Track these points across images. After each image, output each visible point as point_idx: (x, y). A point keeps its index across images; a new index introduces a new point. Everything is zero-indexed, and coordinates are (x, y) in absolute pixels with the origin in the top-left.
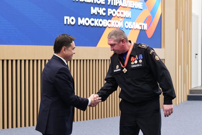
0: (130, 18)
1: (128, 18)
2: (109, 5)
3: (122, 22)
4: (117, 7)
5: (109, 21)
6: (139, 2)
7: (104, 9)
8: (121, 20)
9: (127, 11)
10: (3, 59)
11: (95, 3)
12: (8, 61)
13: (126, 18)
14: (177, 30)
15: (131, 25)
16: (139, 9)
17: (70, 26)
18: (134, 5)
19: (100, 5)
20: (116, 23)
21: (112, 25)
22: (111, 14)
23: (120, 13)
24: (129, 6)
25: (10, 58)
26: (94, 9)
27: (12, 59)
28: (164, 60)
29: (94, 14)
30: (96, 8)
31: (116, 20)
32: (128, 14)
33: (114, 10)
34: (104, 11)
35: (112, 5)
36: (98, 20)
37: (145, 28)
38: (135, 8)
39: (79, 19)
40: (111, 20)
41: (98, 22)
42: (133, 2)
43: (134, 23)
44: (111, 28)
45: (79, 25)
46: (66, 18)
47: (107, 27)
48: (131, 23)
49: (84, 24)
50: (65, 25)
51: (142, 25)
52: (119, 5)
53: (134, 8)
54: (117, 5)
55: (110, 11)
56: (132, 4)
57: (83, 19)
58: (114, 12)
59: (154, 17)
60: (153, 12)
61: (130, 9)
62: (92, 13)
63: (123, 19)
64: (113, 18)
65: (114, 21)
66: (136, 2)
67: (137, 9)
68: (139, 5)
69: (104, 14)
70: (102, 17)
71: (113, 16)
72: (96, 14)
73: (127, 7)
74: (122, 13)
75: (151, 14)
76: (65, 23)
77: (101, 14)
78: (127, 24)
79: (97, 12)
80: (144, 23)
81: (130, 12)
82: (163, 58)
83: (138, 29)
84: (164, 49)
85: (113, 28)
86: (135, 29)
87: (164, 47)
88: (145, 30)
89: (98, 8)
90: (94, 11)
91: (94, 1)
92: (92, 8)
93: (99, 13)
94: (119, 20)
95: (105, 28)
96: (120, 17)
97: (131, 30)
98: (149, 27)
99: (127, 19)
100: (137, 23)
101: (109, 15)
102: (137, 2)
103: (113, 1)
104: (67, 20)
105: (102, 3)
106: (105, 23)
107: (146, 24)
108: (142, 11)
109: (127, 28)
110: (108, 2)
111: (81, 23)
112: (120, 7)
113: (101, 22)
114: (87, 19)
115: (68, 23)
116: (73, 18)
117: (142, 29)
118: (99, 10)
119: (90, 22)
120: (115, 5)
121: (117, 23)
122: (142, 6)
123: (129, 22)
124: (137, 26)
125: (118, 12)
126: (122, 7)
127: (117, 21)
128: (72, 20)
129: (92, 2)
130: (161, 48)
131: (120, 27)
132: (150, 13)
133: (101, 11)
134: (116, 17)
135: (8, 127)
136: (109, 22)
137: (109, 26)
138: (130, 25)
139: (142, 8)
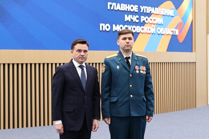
0: (162, 25)
1: (160, 24)
2: (142, 13)
3: (154, 28)
4: (149, 15)
5: (142, 27)
6: (170, 10)
7: (137, 17)
8: (153, 26)
9: (159, 18)
10: (44, 63)
11: (129, 11)
12: (48, 64)
13: (158, 24)
14: (208, 35)
15: (163, 31)
16: (170, 16)
17: (105, 32)
18: (166, 12)
19: (133, 13)
20: (148, 29)
21: (145, 31)
22: (144, 21)
23: (153, 20)
24: (161, 14)
25: (50, 62)
26: (128, 16)
27: (51, 63)
28: (195, 62)
29: (128, 21)
30: (129, 16)
31: (148, 27)
32: (159, 20)
33: (147, 17)
34: (137, 19)
35: (145, 13)
36: (131, 26)
37: (177, 33)
38: (167, 16)
39: (114, 25)
40: (144, 26)
41: (131, 29)
42: (165, 10)
43: (166, 29)
44: (144, 34)
45: (114, 32)
46: (101, 25)
47: (140, 33)
48: (163, 29)
49: (118, 31)
50: (101, 31)
51: (173, 31)
52: (152, 13)
53: (165, 15)
54: (149, 12)
55: (143, 18)
56: (164, 12)
57: (118, 25)
58: (147, 19)
59: (185, 23)
60: (184, 19)
61: (162, 16)
62: (126, 20)
63: (156, 25)
64: (146, 24)
65: (147, 27)
66: (167, 10)
67: (169, 16)
68: (171, 12)
69: (137, 21)
70: (135, 23)
71: (146, 23)
72: (130, 21)
73: (159, 14)
74: (154, 20)
75: (182, 21)
76: (101, 29)
77: (134, 21)
78: (159, 30)
79: (131, 19)
80: (175, 29)
81: (162, 19)
82: (194, 62)
83: (170, 35)
84: (195, 53)
85: (146, 34)
86: (166, 35)
87: (195, 51)
88: (176, 35)
89: (132, 16)
90: (127, 18)
91: (127, 9)
92: (126, 16)
93: (133, 20)
94: (151, 27)
95: (138, 34)
96: (152, 24)
97: (163, 36)
98: (180, 33)
99: (159, 26)
100: (169, 29)
101: (142, 22)
102: (169, 10)
103: (146, 9)
104: (102, 26)
105: (135, 11)
106: (138, 29)
107: (178, 30)
108: (174, 18)
109: (159, 33)
110: (141, 10)
111: (116, 30)
112: (153, 15)
113: (134, 29)
114: (121, 26)
115: (104, 30)
116: (108, 25)
117: (174, 34)
118: (133, 17)
119: (124, 28)
120: (147, 12)
121: (150, 29)
122: (173, 13)
123: (161, 28)
124: (169, 31)
125: (151, 19)
126: (154, 14)
127: (150, 28)
128: (108, 27)
129: (126, 10)
130: (192, 52)
131: (152, 33)
132: (182, 19)
133: (135, 18)
134: (149, 23)
135: (48, 125)
136: (142, 29)
137: (142, 31)
138: (161, 30)
139: (173, 15)
